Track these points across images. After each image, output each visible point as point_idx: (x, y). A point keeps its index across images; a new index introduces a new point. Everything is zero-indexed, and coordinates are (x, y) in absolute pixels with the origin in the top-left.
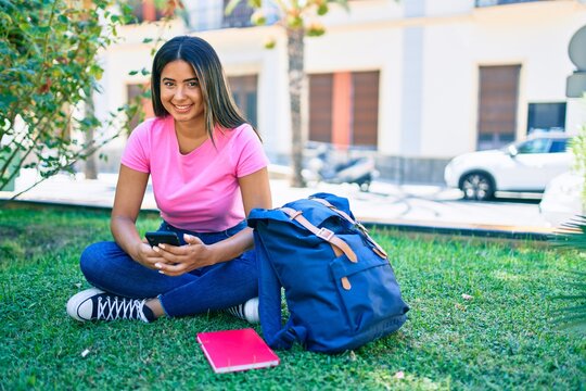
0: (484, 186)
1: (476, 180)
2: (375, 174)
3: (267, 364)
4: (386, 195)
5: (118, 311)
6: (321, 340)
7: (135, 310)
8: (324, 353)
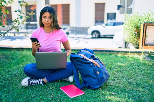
0: (97, 34)
1: (95, 33)
2: (70, 32)
3: (82, 94)
4: (73, 37)
5: (35, 83)
6: (93, 86)
7: (40, 82)
8: (93, 89)
